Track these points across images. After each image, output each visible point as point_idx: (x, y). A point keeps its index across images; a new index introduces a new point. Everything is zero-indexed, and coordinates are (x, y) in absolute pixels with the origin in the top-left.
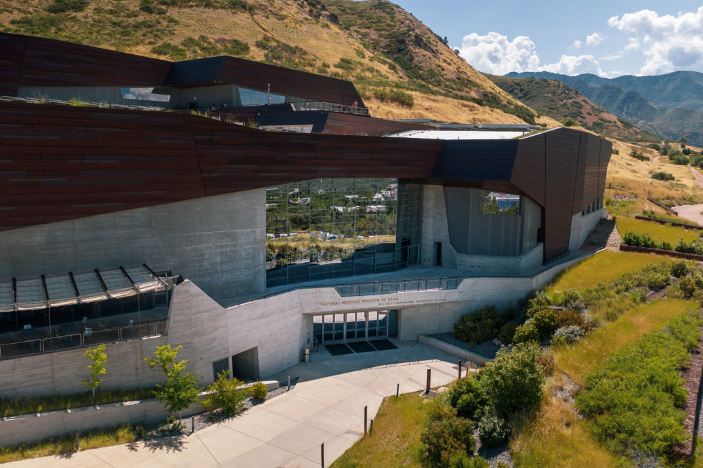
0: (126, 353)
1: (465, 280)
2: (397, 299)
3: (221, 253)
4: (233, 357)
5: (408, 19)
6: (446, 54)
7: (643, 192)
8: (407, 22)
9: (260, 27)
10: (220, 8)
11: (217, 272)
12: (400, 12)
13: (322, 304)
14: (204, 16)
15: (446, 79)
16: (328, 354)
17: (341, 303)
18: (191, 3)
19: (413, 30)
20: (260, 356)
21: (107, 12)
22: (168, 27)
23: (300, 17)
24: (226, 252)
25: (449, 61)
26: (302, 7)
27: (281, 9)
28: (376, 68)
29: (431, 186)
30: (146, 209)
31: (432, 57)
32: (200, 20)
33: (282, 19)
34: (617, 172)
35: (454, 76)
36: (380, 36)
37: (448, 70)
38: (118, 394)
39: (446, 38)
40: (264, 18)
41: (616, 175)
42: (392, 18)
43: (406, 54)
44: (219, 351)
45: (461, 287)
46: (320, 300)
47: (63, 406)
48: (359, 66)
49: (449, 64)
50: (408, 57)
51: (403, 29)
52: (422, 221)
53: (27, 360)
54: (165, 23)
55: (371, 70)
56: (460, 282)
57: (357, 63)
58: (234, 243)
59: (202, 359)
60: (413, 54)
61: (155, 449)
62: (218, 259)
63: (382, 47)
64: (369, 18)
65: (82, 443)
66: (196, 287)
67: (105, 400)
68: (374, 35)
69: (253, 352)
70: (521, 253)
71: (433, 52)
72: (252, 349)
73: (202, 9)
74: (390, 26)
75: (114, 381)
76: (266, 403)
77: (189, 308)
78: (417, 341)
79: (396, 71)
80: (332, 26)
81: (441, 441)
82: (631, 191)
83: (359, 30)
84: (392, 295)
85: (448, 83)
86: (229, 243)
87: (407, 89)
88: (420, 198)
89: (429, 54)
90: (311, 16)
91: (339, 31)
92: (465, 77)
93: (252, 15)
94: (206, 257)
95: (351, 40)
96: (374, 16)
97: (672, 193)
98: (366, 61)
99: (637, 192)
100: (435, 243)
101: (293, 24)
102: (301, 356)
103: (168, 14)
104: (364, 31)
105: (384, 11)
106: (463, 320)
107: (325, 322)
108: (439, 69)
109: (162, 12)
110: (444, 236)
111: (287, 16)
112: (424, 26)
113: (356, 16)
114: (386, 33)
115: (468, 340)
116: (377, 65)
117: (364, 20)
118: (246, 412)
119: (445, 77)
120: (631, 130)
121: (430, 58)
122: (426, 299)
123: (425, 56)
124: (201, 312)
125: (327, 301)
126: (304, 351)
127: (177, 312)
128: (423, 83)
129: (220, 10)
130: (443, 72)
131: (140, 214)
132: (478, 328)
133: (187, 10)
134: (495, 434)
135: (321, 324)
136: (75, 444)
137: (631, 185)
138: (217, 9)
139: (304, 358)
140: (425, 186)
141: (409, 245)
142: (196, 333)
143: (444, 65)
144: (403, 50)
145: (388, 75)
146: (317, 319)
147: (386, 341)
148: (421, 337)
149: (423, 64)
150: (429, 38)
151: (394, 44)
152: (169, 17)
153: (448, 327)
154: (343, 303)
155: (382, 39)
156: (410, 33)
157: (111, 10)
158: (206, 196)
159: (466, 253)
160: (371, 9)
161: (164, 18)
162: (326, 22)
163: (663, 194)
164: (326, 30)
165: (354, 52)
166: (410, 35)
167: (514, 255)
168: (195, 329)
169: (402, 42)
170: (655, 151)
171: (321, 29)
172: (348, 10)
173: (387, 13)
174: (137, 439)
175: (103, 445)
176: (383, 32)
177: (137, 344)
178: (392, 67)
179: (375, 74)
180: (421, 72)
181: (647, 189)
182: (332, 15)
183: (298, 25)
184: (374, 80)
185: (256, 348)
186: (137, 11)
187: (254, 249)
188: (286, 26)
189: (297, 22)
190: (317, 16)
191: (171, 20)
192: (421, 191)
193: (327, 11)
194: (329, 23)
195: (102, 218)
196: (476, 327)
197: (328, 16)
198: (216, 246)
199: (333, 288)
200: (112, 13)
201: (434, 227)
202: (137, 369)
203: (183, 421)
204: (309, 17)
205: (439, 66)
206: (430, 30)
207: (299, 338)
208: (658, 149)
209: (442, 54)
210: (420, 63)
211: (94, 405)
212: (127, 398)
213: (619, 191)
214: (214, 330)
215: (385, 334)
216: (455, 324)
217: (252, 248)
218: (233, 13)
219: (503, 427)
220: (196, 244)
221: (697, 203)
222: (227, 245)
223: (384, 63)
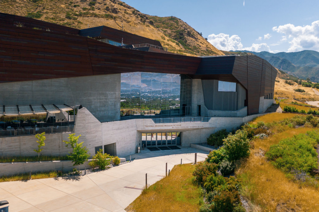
0: (55, 139)
1: (212, 118)
2: (181, 125)
3: (100, 102)
4: (104, 146)
5: (184, 25)
6: (201, 40)
7: (291, 96)
8: (184, 26)
9: (119, 25)
10: (101, 17)
11: (98, 111)
12: (181, 21)
13: (146, 126)
14: (94, 21)
15: (201, 50)
16: (149, 151)
17: (155, 126)
18: (88, 15)
19: (187, 29)
20: (117, 147)
21: (51, 18)
22: (78, 25)
23: (136, 22)
24: (102, 102)
25: (202, 42)
26: (137, 18)
27: (128, 18)
28: (170, 44)
29: (196, 80)
30: (66, 79)
31: (195, 41)
32: (92, 22)
33: (129, 23)
34: (279, 88)
35: (205, 49)
36: (172, 32)
37: (202, 46)
38: (50, 158)
39: (201, 33)
40: (120, 22)
41: (279, 89)
42: (177, 24)
43: (184, 39)
44: (98, 142)
45: (210, 121)
46: (145, 124)
47: (24, 160)
48: (163, 43)
49: (203, 44)
50: (184, 41)
51: (182, 29)
52: (192, 96)
53: (8, 139)
54: (76, 24)
55: (168, 45)
56: (209, 119)
57: (162, 42)
58: (106, 98)
59: (90, 145)
60: (187, 39)
61: (67, 180)
62: (98, 105)
63: (173, 36)
64: (167, 24)
65: (33, 176)
66: (88, 111)
67: (44, 159)
68: (169, 31)
69: (114, 145)
70: (237, 109)
71: (196, 39)
72: (113, 144)
73: (93, 18)
74: (176, 27)
75: (49, 151)
76: (119, 166)
77: (85, 120)
78: (190, 147)
79: (179, 46)
80: (151, 26)
81: (203, 173)
82: (286, 96)
83: (162, 29)
84: (179, 123)
85: (202, 52)
86: (103, 98)
87: (184, 52)
88: (191, 86)
89: (194, 40)
90: (141, 22)
91: (154, 28)
92: (210, 49)
93: (115, 21)
94: (93, 103)
95: (159, 32)
96: (169, 23)
97: (305, 96)
98: (166, 41)
99: (289, 96)
100: (198, 105)
101: (133, 25)
102: (136, 151)
103: (78, 20)
104: (165, 29)
105: (174, 21)
106: (211, 136)
107: (147, 140)
108: (199, 46)
109: (75, 19)
110: (202, 103)
111: (131, 21)
112: (191, 28)
113: (161, 23)
114: (175, 31)
115: (214, 145)
116: (170, 43)
117: (165, 25)
118: (110, 169)
119: (201, 49)
120: (284, 75)
121: (194, 41)
122: (194, 126)
123: (192, 40)
124: (90, 123)
125: (149, 125)
126: (138, 148)
127: (79, 122)
128: (191, 51)
129: (101, 18)
130: (200, 47)
131: (63, 81)
132: (218, 139)
133: (86, 18)
134: (228, 168)
135: (145, 141)
136: (29, 177)
137: (286, 93)
138: (100, 18)
139: (138, 151)
140: (193, 80)
141: (186, 106)
142: (87, 132)
143: (200, 44)
144: (182, 38)
145: (176, 47)
146: (144, 138)
147: (176, 146)
148: (192, 144)
149: (191, 44)
150: (194, 33)
151: (178, 35)
152: (78, 21)
153: (204, 140)
154: (156, 126)
155: (173, 33)
156: (185, 30)
157: (52, 18)
158: (93, 75)
159: (212, 109)
160: (168, 20)
161: (76, 21)
162: (148, 24)
163: (300, 97)
164: (148, 28)
165: (161, 37)
166: (186, 31)
167: (234, 110)
168: (86, 130)
169: (182, 34)
170: (296, 83)
171: (146, 27)
172: (157, 21)
173: (175, 22)
174: (59, 176)
175: (42, 178)
176: (173, 30)
177: (60, 135)
178: (177, 44)
179: (170, 46)
180: (190, 47)
181: (293, 95)
182: (151, 21)
183: (135, 25)
184: (169, 49)
185: (116, 143)
186: (64, 18)
187: (115, 101)
188: (130, 26)
189: (135, 24)
190: (144, 22)
191: (79, 22)
192: (191, 82)
193: (148, 20)
194: (149, 25)
195: (45, 81)
196: (217, 139)
197: (149, 22)
198: (98, 99)
199: (151, 119)
200: (53, 19)
201: (197, 98)
202: (59, 147)
203: (80, 171)
204: (140, 22)
205: (198, 45)
206: (194, 30)
207: (135, 141)
208: (297, 82)
209: (199, 40)
210: (190, 43)
211: (39, 161)
212: (55, 159)
213: (280, 96)
214: (96, 132)
215: (175, 144)
216: (208, 139)
217: (114, 101)
218: (107, 20)
219: (232, 166)
220: (88, 97)
221: (316, 101)
222: (103, 99)
223: (174, 42)
